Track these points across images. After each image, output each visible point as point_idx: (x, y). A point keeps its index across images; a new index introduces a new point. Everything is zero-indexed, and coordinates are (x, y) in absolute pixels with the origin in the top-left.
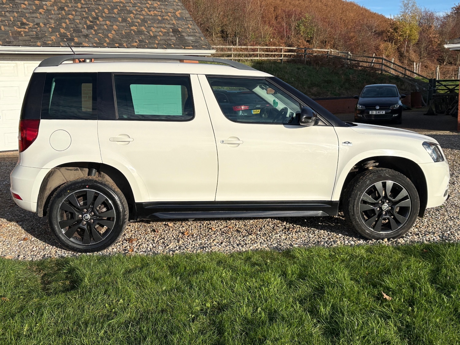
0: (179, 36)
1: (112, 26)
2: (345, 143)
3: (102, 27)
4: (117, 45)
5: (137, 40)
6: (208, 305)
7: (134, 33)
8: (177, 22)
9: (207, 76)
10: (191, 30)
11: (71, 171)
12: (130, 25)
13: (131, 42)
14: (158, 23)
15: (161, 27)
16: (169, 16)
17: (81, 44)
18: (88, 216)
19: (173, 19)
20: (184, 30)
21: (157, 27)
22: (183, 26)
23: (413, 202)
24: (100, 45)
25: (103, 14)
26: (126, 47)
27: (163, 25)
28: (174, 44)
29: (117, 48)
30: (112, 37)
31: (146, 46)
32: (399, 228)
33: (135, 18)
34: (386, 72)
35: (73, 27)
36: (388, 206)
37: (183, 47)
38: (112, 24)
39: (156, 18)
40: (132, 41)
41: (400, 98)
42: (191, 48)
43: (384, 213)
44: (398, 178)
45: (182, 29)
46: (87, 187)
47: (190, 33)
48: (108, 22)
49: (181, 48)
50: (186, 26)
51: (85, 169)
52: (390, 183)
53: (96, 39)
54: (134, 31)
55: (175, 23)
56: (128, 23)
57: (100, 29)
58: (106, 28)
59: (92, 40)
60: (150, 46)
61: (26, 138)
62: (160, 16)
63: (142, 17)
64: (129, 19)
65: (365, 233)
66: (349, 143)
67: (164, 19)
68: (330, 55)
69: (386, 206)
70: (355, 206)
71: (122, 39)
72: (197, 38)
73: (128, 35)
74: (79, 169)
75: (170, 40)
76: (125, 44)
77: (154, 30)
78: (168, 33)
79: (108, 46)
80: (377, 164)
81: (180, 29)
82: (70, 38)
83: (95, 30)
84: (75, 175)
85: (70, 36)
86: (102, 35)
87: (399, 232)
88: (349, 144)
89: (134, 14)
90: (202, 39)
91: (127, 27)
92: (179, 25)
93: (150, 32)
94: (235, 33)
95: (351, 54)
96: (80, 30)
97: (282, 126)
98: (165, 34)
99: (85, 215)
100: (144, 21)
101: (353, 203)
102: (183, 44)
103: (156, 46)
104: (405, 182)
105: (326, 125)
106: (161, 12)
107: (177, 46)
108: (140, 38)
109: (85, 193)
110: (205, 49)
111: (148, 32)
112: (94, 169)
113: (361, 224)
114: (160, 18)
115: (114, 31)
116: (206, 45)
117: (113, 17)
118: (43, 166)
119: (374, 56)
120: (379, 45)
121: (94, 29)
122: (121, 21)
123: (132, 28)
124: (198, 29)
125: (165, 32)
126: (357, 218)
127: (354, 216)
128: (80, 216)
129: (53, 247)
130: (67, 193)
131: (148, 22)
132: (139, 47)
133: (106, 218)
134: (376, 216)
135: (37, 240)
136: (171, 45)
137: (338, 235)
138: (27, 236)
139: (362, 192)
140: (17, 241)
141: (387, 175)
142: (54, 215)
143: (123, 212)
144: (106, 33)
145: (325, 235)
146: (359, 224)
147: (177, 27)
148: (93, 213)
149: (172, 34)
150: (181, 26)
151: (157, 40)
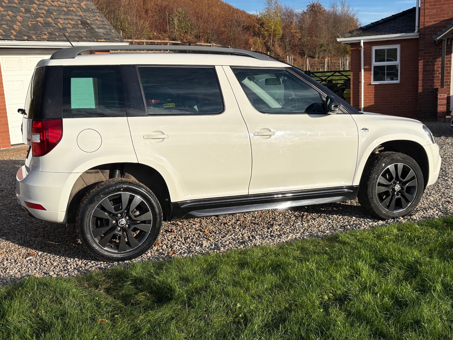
0: (89, 28)
1: (16, 17)
2: (363, 129)
3: (4, 17)
4: (26, 38)
5: (46, 33)
6: (326, 297)
7: (41, 25)
8: (84, 13)
9: (231, 67)
10: (100, 22)
11: (92, 174)
12: (35, 16)
13: (40, 35)
14: (65, 15)
15: (69, 19)
16: (74, 7)
19: (80, 11)
20: (93, 22)
21: (65, 19)
22: (91, 18)
23: (419, 181)
24: (6, 37)
25: (3, 3)
26: (36, 39)
27: (70, 17)
28: (85, 37)
29: (26, 41)
30: (18, 29)
31: (57, 39)
32: (409, 206)
33: (38, 9)
36: (399, 186)
37: (96, 40)
38: (15, 15)
39: (61, 9)
40: (42, 34)
42: (104, 40)
43: (396, 193)
44: (407, 160)
45: (90, 21)
46: (122, 190)
47: (99, 25)
48: (10, 13)
49: (94, 41)
50: (94, 18)
51: (106, 171)
52: (400, 165)
54: (41, 23)
55: (82, 15)
56: (33, 14)
58: (10, 19)
60: (61, 39)
61: (47, 140)
62: (65, 7)
63: (46, 8)
64: (32, 10)
65: (382, 214)
66: (366, 129)
67: (70, 11)
69: (397, 187)
70: (373, 189)
71: (30, 31)
72: (107, 30)
73: (35, 27)
74: (100, 172)
75: (80, 32)
76: (34, 37)
77: (61, 22)
78: (77, 25)
79: (16, 39)
80: (383, 148)
81: (88, 21)
86: (7, 26)
87: (408, 210)
88: (366, 131)
89: (36, 4)
90: (113, 31)
91: (32, 19)
92: (87, 17)
93: (58, 24)
98: (74, 26)
99: (121, 220)
100: (49, 12)
101: (371, 186)
102: (96, 37)
105: (344, 113)
106: (65, 2)
107: (89, 39)
108: (49, 30)
109: (119, 197)
110: (117, 42)
111: (56, 24)
112: (118, 170)
114: (65, 9)
115: (19, 22)
116: (118, 38)
117: (15, 7)
118: (73, 171)
122: (24, 11)
123: (38, 19)
124: (106, 22)
125: (74, 24)
126: (375, 200)
127: (372, 198)
128: (114, 222)
129: (74, 259)
130: (100, 198)
131: (54, 13)
132: (51, 40)
133: (140, 222)
134: (390, 197)
135: (45, 254)
136: (82, 37)
137: (352, 218)
138: (29, 251)
139: (378, 176)
140: (23, 257)
141: (398, 158)
142: (86, 224)
143: (160, 214)
144: (11, 25)
145: (341, 219)
146: (377, 206)
147: (85, 19)
148: (127, 218)
149: (82, 27)
150: (89, 18)
151: (68, 33)
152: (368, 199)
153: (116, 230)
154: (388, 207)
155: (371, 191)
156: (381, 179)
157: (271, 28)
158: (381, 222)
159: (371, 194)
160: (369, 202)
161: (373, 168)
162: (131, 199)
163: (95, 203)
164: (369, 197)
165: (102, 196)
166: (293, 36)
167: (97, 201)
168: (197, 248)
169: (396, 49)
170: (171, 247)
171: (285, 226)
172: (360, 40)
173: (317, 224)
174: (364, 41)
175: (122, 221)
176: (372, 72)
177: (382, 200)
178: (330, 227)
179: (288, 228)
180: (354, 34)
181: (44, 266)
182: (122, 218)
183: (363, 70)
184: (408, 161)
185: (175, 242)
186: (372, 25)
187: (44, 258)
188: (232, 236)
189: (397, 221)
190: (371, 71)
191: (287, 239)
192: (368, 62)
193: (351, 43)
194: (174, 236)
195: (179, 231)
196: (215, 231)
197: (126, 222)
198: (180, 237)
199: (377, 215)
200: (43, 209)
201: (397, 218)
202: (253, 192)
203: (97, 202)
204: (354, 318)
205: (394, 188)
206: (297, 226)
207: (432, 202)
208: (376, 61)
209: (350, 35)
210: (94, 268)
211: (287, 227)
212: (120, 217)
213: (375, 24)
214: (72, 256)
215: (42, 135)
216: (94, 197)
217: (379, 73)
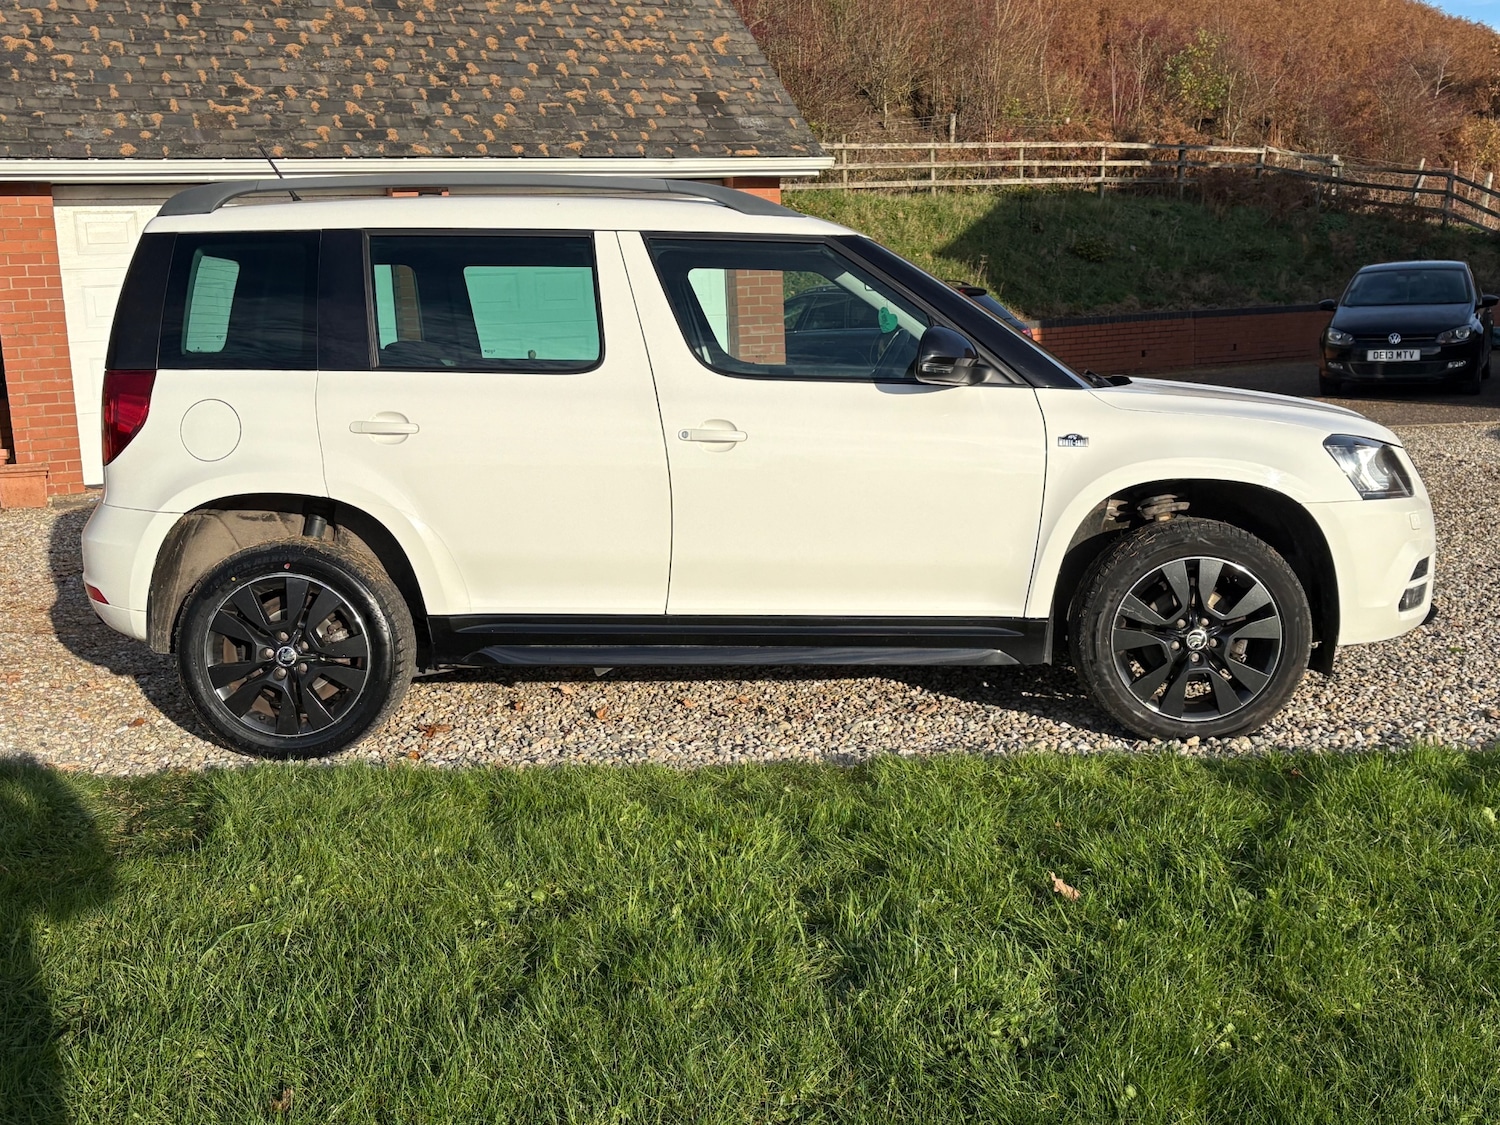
0: (719, 114)
1: (508, 89)
2: (1066, 438)
3: (475, 93)
4: (519, 149)
5: (581, 133)
7: (573, 111)
8: (716, 70)
9: (644, 234)
10: (758, 95)
11: (255, 522)
12: (563, 83)
13: (564, 139)
14: (654, 77)
15: (663, 89)
16: (689, 52)
17: (408, 146)
18: (293, 654)
19: (704, 62)
20: (735, 97)
21: (650, 91)
22: (734, 83)
23: (1288, 627)
24: (464, 149)
25: (483, 52)
26: (546, 154)
27: (669, 83)
28: (699, 143)
30: (503, 125)
31: (610, 150)
32: (1243, 705)
33: (580, 62)
34: (1460, 219)
35: (384, 95)
36: (1205, 635)
37: (729, 151)
38: (507, 85)
39: (648, 60)
40: (569, 136)
41: (1477, 308)
42: (755, 152)
43: (1195, 657)
44: (1236, 549)
45: (730, 92)
46: (286, 567)
47: (754, 105)
48: (494, 78)
49: (722, 155)
50: (744, 84)
51: (293, 516)
52: (1211, 565)
53: (455, 131)
54: (576, 105)
55: (709, 75)
56: (559, 80)
57: (468, 100)
58: (489, 96)
59: (443, 137)
60: (623, 151)
61: (116, 425)
62: (662, 53)
63: (603, 59)
64: (561, 67)
66: (1079, 438)
67: (673, 64)
68: (1265, 167)
69: (1199, 637)
70: (1099, 635)
71: (536, 128)
72: (775, 120)
73: (555, 118)
74: (277, 517)
75: (688, 128)
76: (543, 147)
77: (638, 98)
78: (684, 107)
79: (491, 153)
80: (1184, 506)
81: (722, 94)
82: (374, 131)
83: (452, 105)
85: (373, 125)
86: (475, 118)
87: (1243, 717)
88: (1078, 443)
89: (577, 48)
90: (793, 122)
91: (553, 93)
92: (722, 83)
93: (627, 105)
94: (958, 99)
95: (1339, 163)
96: (406, 104)
97: (872, 386)
98: (673, 110)
99: (282, 649)
100: (609, 71)
101: (1091, 624)
102: (730, 141)
103: (640, 148)
104: (1261, 560)
105: (1012, 384)
106: (665, 39)
107: (709, 149)
108: (595, 124)
109: (280, 586)
110: (799, 154)
111: (621, 107)
112: (320, 518)
113: (1120, 690)
114: (660, 60)
115: (513, 104)
116: (804, 143)
117: (513, 61)
118: (160, 506)
119: (1422, 166)
120: (1458, 130)
121: (449, 100)
122: (535, 71)
123: (568, 94)
124: (780, 93)
125: (674, 105)
126: (1105, 671)
127: (1094, 663)
128: (270, 651)
131: (623, 73)
132: (589, 153)
134: (1168, 667)
136: (689, 144)
139: (1122, 592)
141: (1200, 539)
144: (488, 112)
147: (716, 86)
148: (306, 645)
149: (697, 111)
150: (727, 85)
151: (647, 132)
153: (271, 676)
156: (1130, 606)
159: (1090, 652)
162: (312, 594)
164: (1083, 658)
167: (223, 590)
175: (287, 650)
182: (288, 643)
197: (299, 654)
205: (1185, 640)
212: (287, 640)
216: (214, 579)
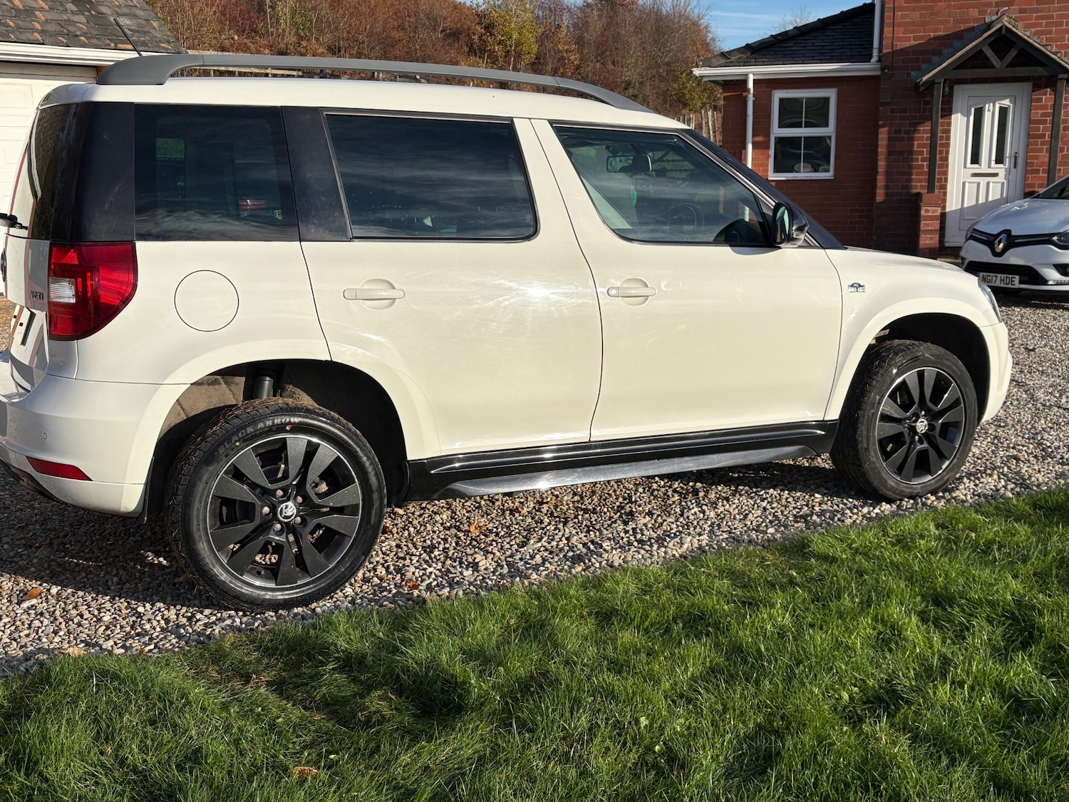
0: (93, 13)
2: (852, 286)
9: (551, 122)
11: (200, 387)
18: (292, 509)
23: (968, 411)
28: (84, 34)
31: (13, 37)
32: (944, 467)
36: (926, 422)
37: (113, 45)
43: (918, 438)
44: (945, 361)
46: (288, 428)
47: (119, 7)
49: (106, 47)
51: (237, 379)
52: (930, 372)
60: (23, 37)
61: (96, 297)
65: (886, 487)
66: (860, 286)
69: (922, 424)
74: (222, 381)
75: (71, 22)
78: (62, 3)
80: (887, 332)
84: (210, 397)
87: (943, 477)
88: (860, 289)
90: (155, 24)
98: (54, 6)
99: (283, 505)
102: (109, 36)
103: (37, 36)
105: (810, 246)
107: (95, 41)
112: (268, 378)
116: (169, 42)
118: (165, 378)
126: (872, 454)
127: (867, 449)
128: (266, 510)
129: (153, 605)
130: (233, 449)
133: (328, 509)
134: (905, 447)
135: (70, 591)
136: (77, 36)
137: (813, 496)
138: (22, 585)
139: (883, 396)
140: (10, 601)
141: (927, 355)
142: (198, 516)
143: (380, 490)
145: (789, 500)
146: (877, 468)
148: (300, 499)
149: (74, 8)
151: (38, 22)
152: (857, 451)
153: (272, 532)
154: (900, 470)
155: (865, 433)
156: (886, 406)
157: (511, 37)
158: (886, 507)
159: (865, 441)
160: (859, 460)
161: (870, 377)
162: (311, 451)
163: (222, 463)
164: (860, 447)
165: (238, 444)
166: (563, 58)
167: (226, 456)
168: (466, 573)
169: (827, 100)
170: (398, 570)
171: (665, 518)
172: (746, 75)
173: (736, 511)
174: (757, 77)
175: (287, 507)
176: (772, 152)
177: (887, 455)
178: (770, 518)
179: (672, 520)
180: (733, 58)
181: (79, 625)
182: (288, 500)
183: (750, 147)
184: (948, 363)
185: (404, 559)
186: (773, 39)
187: (68, 601)
188: (544, 542)
189: (924, 504)
190: (768, 148)
191: (682, 550)
192: (762, 126)
193: (725, 81)
194: (394, 544)
195: (404, 529)
196: (495, 530)
197: (298, 509)
198: (410, 545)
199: (875, 490)
200: (82, 476)
201: (921, 497)
202: (601, 434)
203: (224, 458)
204: (929, 747)
205: (915, 427)
206: (692, 517)
207: (978, 459)
208: (780, 126)
209: (723, 61)
210: (217, 629)
211: (669, 520)
212: (282, 497)
213: (780, 38)
214: (148, 596)
215: (80, 285)
216: (219, 446)
217: (787, 154)
